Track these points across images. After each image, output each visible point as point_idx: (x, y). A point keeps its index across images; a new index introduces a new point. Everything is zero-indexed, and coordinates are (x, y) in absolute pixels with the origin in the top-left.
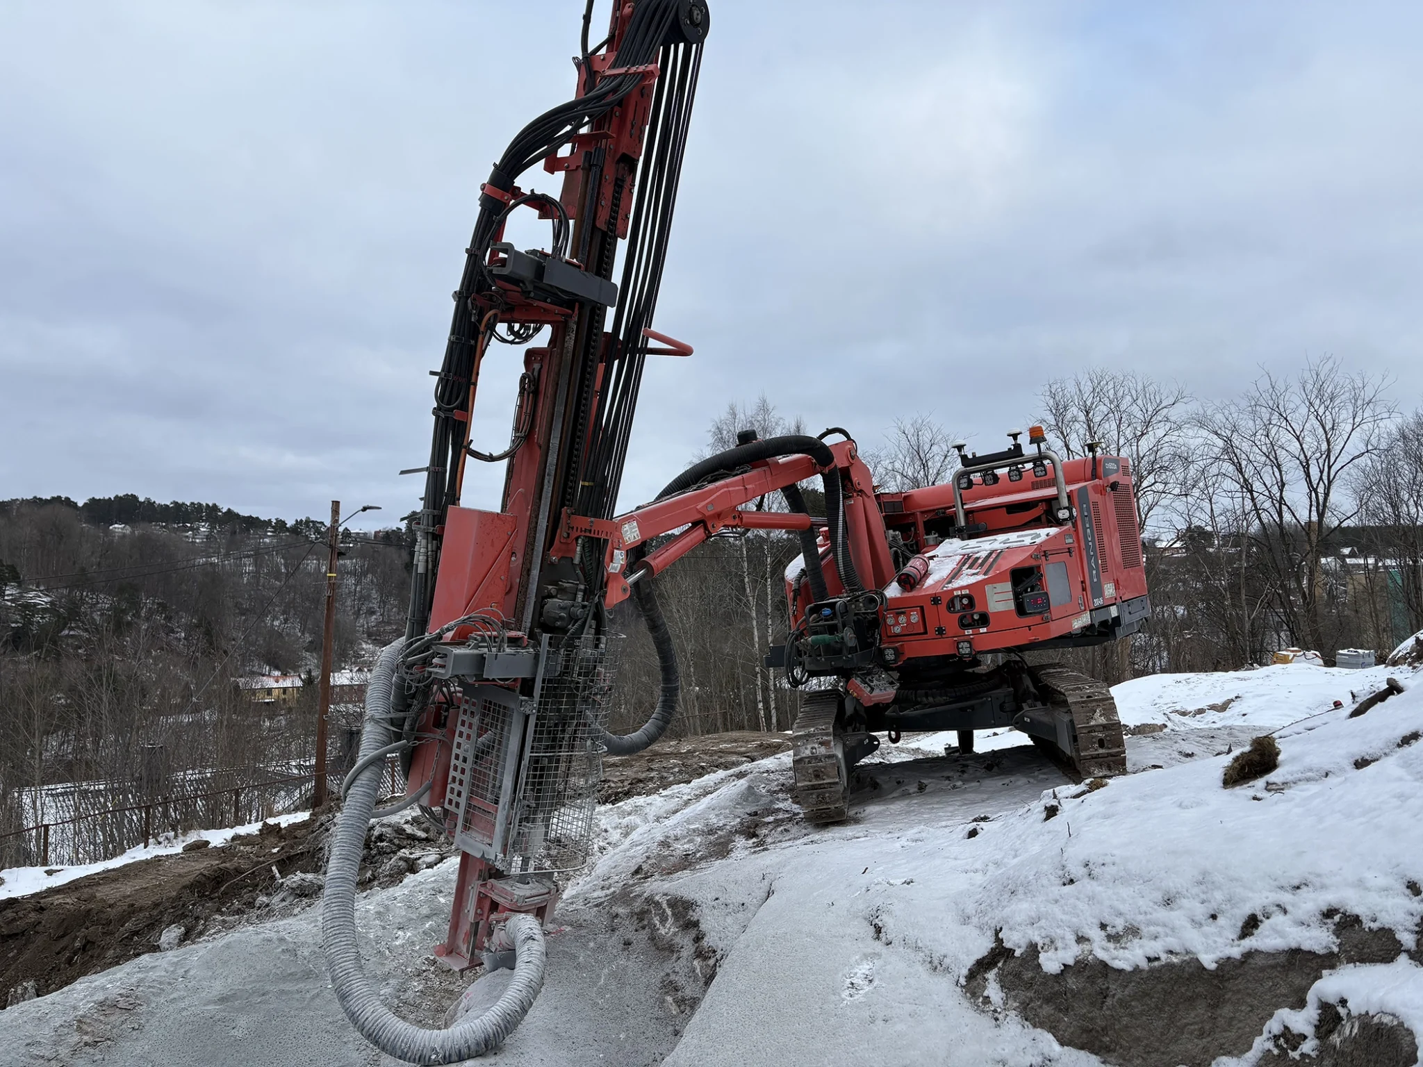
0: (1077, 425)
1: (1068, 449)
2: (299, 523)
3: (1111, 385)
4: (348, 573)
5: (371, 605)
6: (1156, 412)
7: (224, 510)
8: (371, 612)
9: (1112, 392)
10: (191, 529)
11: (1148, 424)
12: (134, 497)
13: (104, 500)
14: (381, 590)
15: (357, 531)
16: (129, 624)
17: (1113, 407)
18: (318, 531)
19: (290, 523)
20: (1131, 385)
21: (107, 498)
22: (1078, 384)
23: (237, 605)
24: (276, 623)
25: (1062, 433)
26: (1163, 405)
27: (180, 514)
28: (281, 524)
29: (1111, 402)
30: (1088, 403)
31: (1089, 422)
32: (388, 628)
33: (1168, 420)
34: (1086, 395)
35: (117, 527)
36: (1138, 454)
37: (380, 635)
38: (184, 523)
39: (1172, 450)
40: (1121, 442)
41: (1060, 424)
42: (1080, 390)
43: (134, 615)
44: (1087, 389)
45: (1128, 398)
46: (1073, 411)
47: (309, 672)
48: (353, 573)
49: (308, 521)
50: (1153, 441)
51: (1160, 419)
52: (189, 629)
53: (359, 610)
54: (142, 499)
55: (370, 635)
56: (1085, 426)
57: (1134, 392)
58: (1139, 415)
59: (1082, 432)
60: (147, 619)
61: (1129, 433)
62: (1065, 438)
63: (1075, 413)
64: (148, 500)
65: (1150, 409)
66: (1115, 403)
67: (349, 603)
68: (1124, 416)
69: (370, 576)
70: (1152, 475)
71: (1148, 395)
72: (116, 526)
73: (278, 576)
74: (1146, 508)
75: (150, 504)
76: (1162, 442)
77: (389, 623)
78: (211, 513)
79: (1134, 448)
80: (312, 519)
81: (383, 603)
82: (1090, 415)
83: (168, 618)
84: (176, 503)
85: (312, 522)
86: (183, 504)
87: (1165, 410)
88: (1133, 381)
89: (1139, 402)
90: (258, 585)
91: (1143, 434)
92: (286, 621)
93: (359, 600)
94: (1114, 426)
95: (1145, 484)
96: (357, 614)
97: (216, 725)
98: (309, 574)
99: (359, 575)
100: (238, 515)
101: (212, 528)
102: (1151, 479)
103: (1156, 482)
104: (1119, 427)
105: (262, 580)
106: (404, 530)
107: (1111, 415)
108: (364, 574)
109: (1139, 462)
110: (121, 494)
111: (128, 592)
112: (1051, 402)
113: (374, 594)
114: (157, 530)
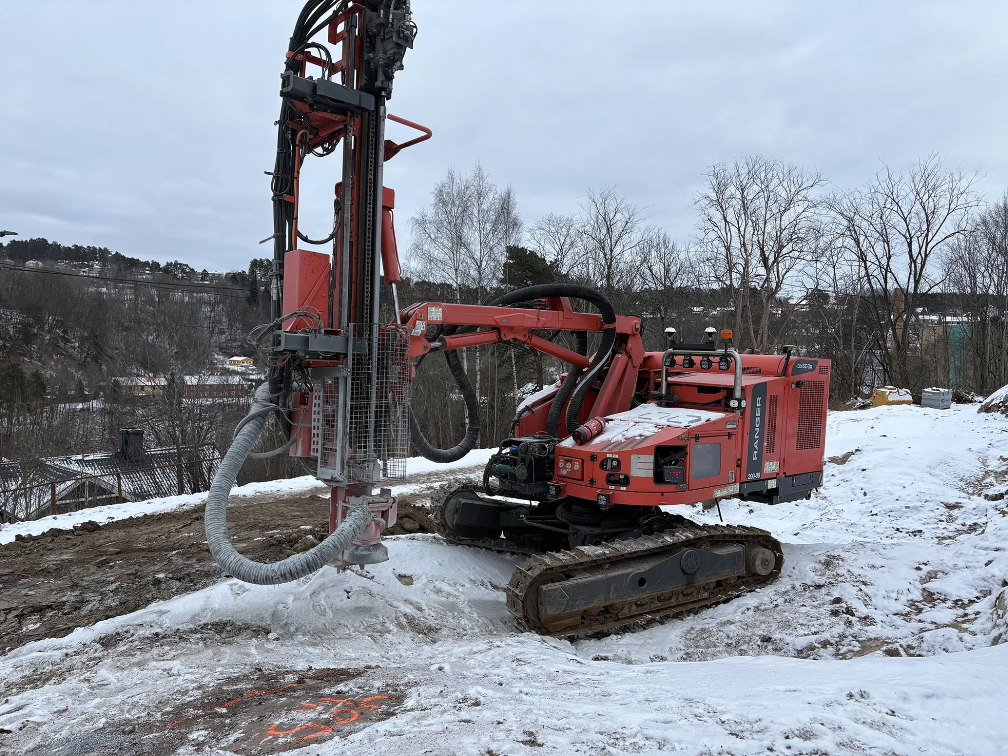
0: (734, 202)
1: (726, 221)
2: (169, 264)
3: (763, 168)
4: (205, 303)
5: (222, 327)
6: (798, 192)
7: (113, 253)
8: (222, 332)
9: (763, 175)
10: (88, 266)
11: (790, 202)
12: (45, 241)
13: (22, 242)
14: (229, 317)
15: (213, 272)
16: (35, 335)
17: (763, 187)
18: (184, 271)
19: (163, 264)
20: (779, 168)
21: (24, 240)
22: (737, 167)
23: (120, 324)
24: (150, 338)
25: (721, 207)
26: (804, 186)
27: (80, 255)
28: (155, 266)
29: (762, 183)
30: (744, 183)
31: (743, 198)
32: (234, 344)
33: (806, 199)
34: (743, 176)
35: (31, 263)
36: (780, 227)
37: (228, 349)
38: (83, 261)
39: (808, 224)
40: (768, 216)
41: (720, 200)
42: (738, 173)
43: (39, 328)
44: (744, 171)
45: (776, 181)
46: (732, 190)
47: (172, 374)
48: (209, 303)
49: (176, 264)
50: (794, 216)
51: (800, 198)
52: (82, 340)
53: (213, 331)
54: (50, 242)
55: (221, 349)
56: (740, 203)
57: (781, 176)
58: (784, 195)
59: (738, 207)
60: (49, 332)
61: (774, 208)
62: (724, 212)
63: (733, 191)
64: (55, 243)
65: (793, 190)
66: (765, 183)
67: (205, 325)
68: (772, 194)
69: (221, 305)
70: (791, 244)
71: (792, 178)
72: (31, 261)
73: (151, 302)
74: (784, 271)
75: (56, 246)
76: (800, 217)
77: (235, 340)
78: (101, 255)
79: (778, 222)
80: (180, 262)
81: (231, 326)
82: (745, 193)
83: (65, 332)
84: (76, 246)
85: (180, 264)
86: (82, 247)
87: (805, 191)
88: (781, 165)
89: (785, 184)
90: (136, 309)
91: (785, 211)
92: (158, 336)
93: (213, 323)
94: (763, 204)
95: (784, 251)
96: (212, 333)
97: (103, 411)
98: (176, 303)
99: (213, 305)
100: (124, 257)
101: (104, 266)
102: (789, 247)
103: (793, 250)
104: (767, 203)
105: (140, 306)
106: (247, 273)
107: (761, 194)
108: (217, 303)
109: (781, 233)
110: (34, 238)
111: (34, 311)
112: (714, 181)
113: (224, 319)
114: (62, 265)
